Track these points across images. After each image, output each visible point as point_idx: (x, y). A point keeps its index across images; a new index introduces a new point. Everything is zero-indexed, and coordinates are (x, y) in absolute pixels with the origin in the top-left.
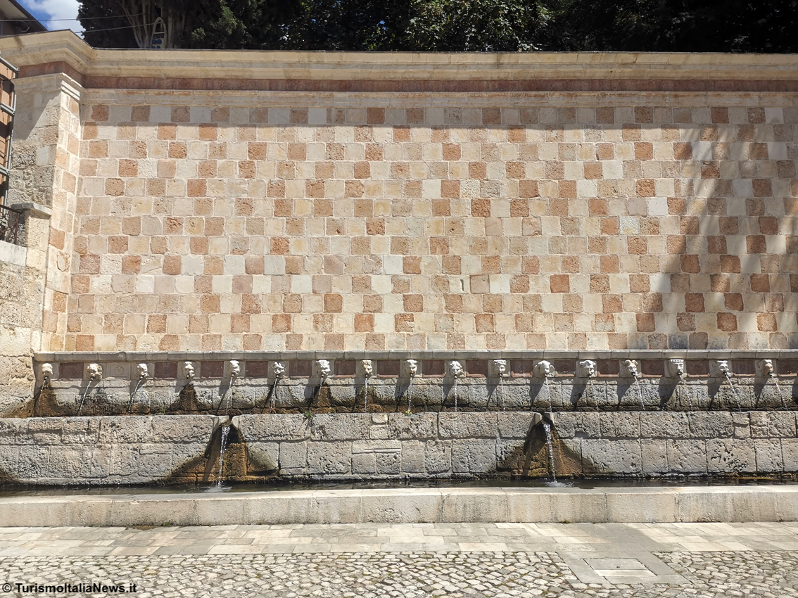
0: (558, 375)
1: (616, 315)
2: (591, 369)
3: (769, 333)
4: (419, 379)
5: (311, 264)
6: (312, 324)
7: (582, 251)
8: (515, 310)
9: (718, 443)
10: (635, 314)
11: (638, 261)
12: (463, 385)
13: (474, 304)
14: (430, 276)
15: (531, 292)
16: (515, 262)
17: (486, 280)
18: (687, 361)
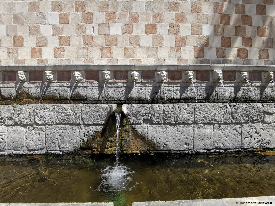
0: (143, 81)
1: (183, 48)
2: (164, 76)
3: (264, 60)
4: (55, 84)
5: (5, 19)
6: (6, 54)
7: (165, 10)
8: (124, 44)
9: (251, 126)
10: (193, 47)
11: (197, 17)
12: (83, 87)
13: (100, 41)
14: (75, 25)
15: (134, 34)
16: (125, 16)
17: (107, 27)
18: (224, 72)
